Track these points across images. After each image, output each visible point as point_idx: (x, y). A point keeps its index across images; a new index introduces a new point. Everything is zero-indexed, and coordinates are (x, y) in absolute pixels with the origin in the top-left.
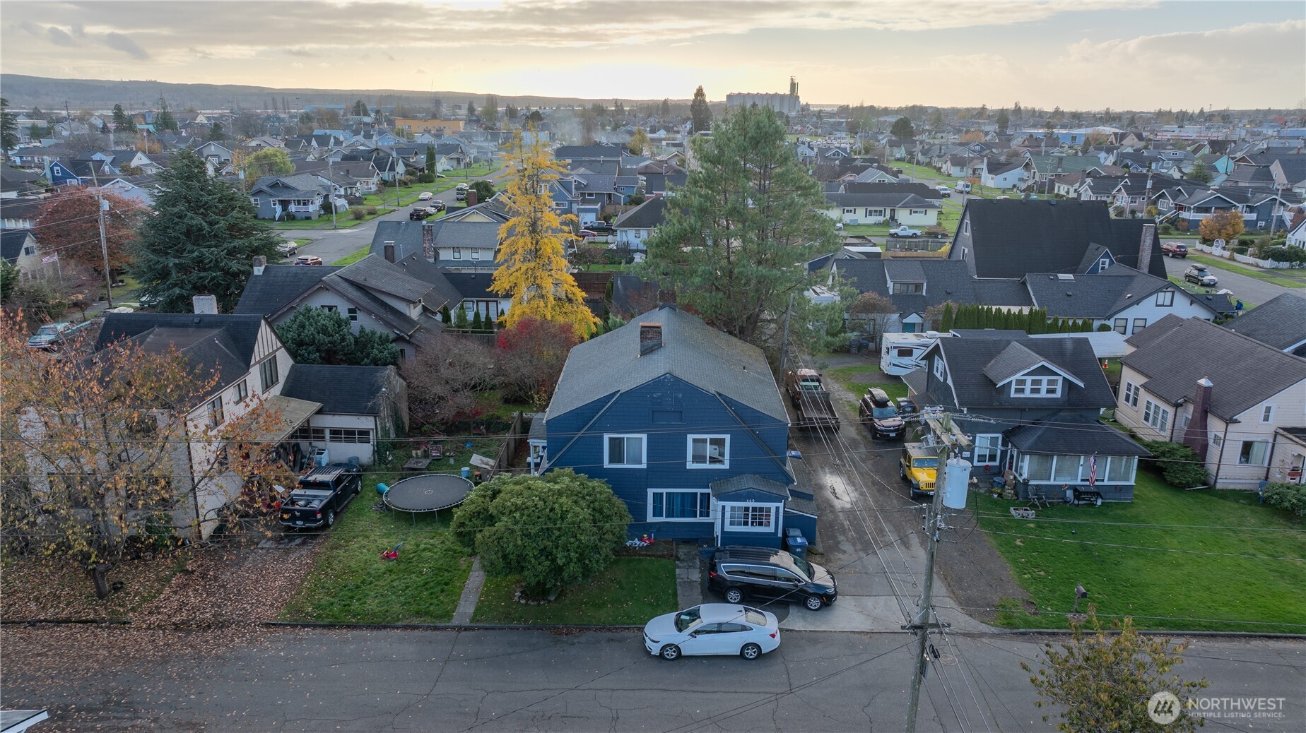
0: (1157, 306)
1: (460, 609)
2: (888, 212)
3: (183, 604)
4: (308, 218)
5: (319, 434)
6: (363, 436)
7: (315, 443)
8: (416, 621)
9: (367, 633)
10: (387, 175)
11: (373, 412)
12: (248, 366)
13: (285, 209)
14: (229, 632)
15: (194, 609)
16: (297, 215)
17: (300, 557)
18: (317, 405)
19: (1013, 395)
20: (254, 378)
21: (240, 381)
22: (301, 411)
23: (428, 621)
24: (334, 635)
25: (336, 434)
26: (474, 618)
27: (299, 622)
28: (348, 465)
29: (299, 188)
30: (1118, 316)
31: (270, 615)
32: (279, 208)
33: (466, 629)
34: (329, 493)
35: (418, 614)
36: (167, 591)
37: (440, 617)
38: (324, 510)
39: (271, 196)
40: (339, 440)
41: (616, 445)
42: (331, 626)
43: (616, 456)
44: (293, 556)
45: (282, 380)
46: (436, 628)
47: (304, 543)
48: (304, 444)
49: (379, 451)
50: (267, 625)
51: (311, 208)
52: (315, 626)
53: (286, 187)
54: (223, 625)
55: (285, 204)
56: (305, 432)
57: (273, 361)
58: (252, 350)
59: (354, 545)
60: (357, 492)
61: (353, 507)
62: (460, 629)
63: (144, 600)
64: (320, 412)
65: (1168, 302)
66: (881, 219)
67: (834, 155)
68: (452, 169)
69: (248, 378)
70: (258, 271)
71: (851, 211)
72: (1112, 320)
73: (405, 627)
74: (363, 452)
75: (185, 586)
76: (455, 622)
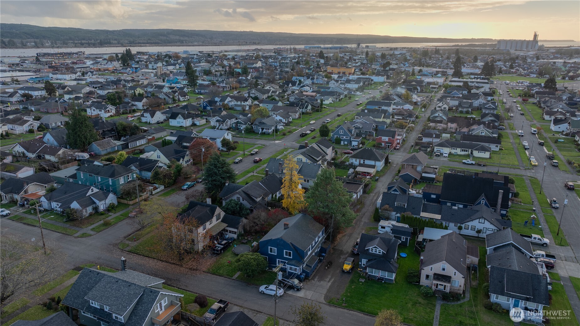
0: (479, 222)
1: (235, 276)
2: (470, 151)
3: (192, 264)
4: (269, 134)
5: (227, 231)
6: (235, 233)
7: (226, 232)
8: (226, 276)
9: (218, 277)
10: (304, 110)
11: (237, 228)
12: (213, 217)
13: (262, 130)
14: (197, 271)
15: (194, 266)
16: (266, 133)
17: (214, 259)
18: (227, 225)
19: (370, 252)
20: (214, 219)
21: (211, 220)
22: (224, 225)
23: (229, 277)
24: (213, 276)
25: (230, 232)
26: (236, 278)
27: (208, 272)
28: (231, 239)
29: (268, 124)
30: (466, 224)
31: (205, 269)
32: (261, 130)
33: (234, 280)
34: (222, 246)
35: (228, 275)
36: (190, 261)
37: (231, 276)
38: (221, 250)
39: (259, 126)
40: (230, 233)
41: (271, 249)
42: (213, 274)
43: (271, 251)
44: (213, 258)
45: (221, 218)
46: (229, 278)
47: (216, 256)
48: (224, 232)
49: (238, 237)
50: (203, 272)
51: (270, 131)
52: (211, 274)
53: (263, 123)
54: (197, 270)
55: (263, 129)
56: (224, 230)
57: (219, 214)
58: (214, 213)
59: (224, 258)
60: (230, 246)
61: (228, 249)
62: (233, 279)
63: (186, 262)
64: (227, 226)
65: (483, 222)
66: (467, 153)
67: (489, 106)
68: (333, 102)
69: (213, 219)
70: (227, 184)
71: (455, 149)
72: (464, 224)
73: (225, 277)
74: (235, 236)
75: (193, 261)
76: (233, 278)
